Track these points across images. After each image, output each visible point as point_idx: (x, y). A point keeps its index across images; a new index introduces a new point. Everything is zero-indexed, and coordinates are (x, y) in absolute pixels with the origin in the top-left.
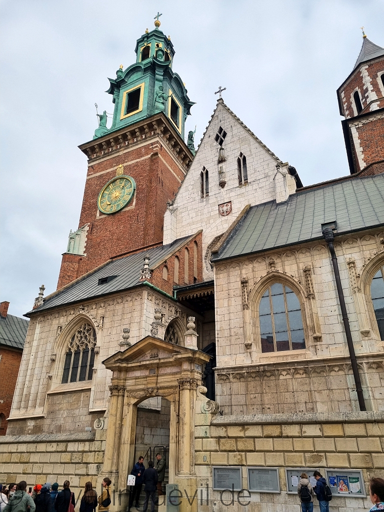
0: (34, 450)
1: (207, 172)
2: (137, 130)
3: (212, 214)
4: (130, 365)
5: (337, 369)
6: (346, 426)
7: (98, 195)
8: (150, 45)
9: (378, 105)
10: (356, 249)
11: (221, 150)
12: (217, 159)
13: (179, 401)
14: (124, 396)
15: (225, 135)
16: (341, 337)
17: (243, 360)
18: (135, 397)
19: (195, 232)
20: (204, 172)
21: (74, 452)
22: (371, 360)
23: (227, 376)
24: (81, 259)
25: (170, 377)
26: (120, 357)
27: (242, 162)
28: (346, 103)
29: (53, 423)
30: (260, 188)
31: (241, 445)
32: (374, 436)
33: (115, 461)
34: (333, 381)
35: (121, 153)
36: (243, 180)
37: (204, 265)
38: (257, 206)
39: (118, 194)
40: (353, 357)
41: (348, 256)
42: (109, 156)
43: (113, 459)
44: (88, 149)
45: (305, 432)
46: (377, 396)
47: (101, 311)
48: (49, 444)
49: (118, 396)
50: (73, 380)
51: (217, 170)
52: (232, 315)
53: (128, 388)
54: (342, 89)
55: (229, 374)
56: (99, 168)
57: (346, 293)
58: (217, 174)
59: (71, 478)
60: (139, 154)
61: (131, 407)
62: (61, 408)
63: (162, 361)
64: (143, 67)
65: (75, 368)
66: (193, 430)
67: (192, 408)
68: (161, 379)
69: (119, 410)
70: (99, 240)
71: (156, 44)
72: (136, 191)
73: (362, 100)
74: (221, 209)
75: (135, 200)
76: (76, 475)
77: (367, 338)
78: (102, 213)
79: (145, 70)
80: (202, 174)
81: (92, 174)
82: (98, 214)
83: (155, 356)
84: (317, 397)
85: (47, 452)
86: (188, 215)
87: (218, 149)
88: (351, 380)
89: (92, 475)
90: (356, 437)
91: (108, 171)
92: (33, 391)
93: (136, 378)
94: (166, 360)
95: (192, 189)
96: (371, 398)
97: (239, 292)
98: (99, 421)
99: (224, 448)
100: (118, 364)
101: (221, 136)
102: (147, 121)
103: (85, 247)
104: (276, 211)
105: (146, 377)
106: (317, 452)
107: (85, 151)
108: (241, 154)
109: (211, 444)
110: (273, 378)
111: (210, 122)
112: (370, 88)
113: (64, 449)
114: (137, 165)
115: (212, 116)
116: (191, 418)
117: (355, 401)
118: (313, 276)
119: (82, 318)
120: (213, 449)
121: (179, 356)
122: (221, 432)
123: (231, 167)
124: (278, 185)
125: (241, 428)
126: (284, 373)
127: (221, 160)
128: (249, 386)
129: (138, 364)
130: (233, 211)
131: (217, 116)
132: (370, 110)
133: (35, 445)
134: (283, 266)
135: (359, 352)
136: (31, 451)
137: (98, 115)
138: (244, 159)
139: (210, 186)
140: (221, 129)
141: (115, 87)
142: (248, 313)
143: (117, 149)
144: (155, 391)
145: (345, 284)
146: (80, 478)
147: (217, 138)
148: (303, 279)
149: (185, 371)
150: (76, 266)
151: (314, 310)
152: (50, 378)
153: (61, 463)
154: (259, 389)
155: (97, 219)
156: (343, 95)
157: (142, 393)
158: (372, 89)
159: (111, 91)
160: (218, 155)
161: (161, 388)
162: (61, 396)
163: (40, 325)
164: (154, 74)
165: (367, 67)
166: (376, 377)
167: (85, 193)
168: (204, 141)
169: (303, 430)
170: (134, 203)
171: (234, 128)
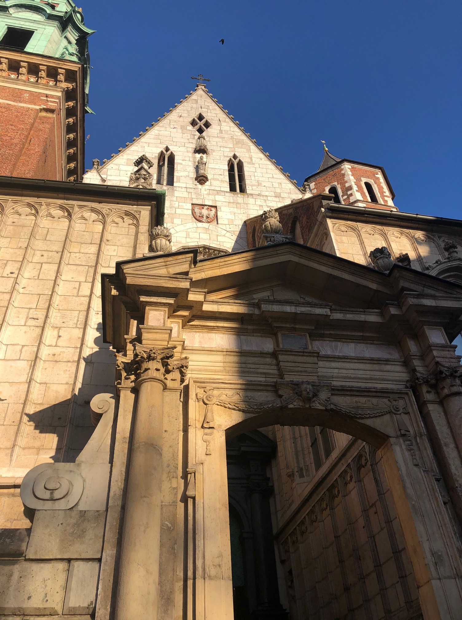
1: (172, 156)
11: (202, 139)
12: (193, 146)
15: (207, 125)
20: (167, 155)
27: (236, 166)
36: (237, 187)
49: (163, 389)
51: (192, 159)
58: (191, 163)
60: (15, 95)
63: (337, 315)
64: (49, 12)
69: (171, 439)
73: (343, 196)
74: (197, 210)
79: (51, 17)
80: (162, 154)
87: (194, 135)
93: (228, 352)
98: (62, 474)
101: (201, 124)
102: (50, 62)
105: (274, 353)
108: (235, 157)
123: (217, 164)
127: (203, 150)
130: (220, 221)
131: (196, 101)
138: (240, 165)
139: (176, 174)
140: (201, 117)
147: (194, 123)
158: (357, 189)
160: (194, 141)
161: (342, 392)
164: (62, 30)
171: (223, 124)
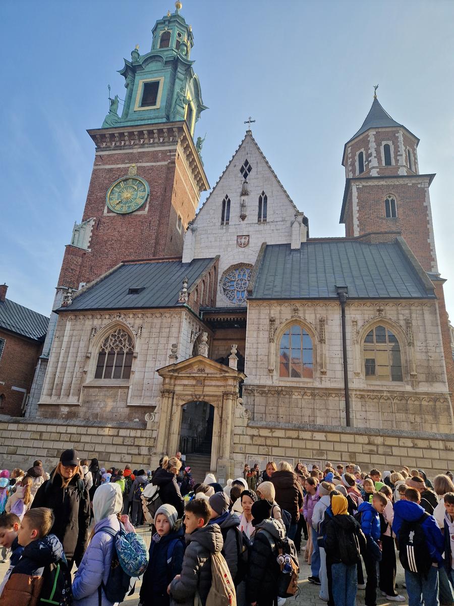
0: (85, 433)
1: (229, 201)
2: (155, 131)
3: (231, 243)
4: (180, 375)
5: (334, 395)
6: (342, 435)
7: (107, 189)
8: (171, 31)
9: (378, 172)
10: (359, 312)
11: (245, 184)
12: (240, 190)
13: (222, 408)
14: (173, 398)
15: (250, 169)
16: (340, 374)
17: (266, 381)
18: (184, 400)
19: (213, 256)
20: (227, 201)
21: (126, 437)
22: (358, 393)
23: (252, 391)
24: (85, 254)
25: (214, 388)
26: (173, 368)
27: (263, 201)
28: (351, 160)
29: (90, 411)
30: (277, 230)
31: (269, 442)
32: (359, 443)
33: (166, 446)
34: (330, 404)
35: (135, 151)
36: (262, 217)
37: (218, 288)
38: (272, 246)
39: (129, 195)
40: (346, 388)
41: (353, 316)
42: (121, 149)
43: (164, 444)
44: (97, 136)
45: (315, 437)
46: (358, 417)
47: (138, 322)
48: (101, 429)
49: (169, 398)
50: (108, 376)
51: (239, 202)
52: (259, 344)
53: (177, 392)
54: (350, 144)
55: (254, 390)
56: (109, 161)
57: (348, 342)
58: (238, 205)
59: (124, 456)
60: (154, 157)
61: (180, 408)
62: (97, 400)
63: (209, 375)
64: (165, 60)
65: (109, 366)
66: (233, 429)
67: (233, 413)
68: (206, 389)
69: (170, 409)
70: (105, 238)
71: (178, 32)
72: (149, 197)
73: (365, 162)
74: (239, 240)
75: (148, 206)
76: (128, 454)
77: (357, 377)
78: (109, 211)
79: (166, 63)
80: (224, 202)
81: (99, 165)
82: (106, 211)
83: (202, 371)
84: (318, 413)
85: (98, 435)
86: (208, 238)
87: (242, 181)
88: (343, 404)
89: (144, 455)
90: (348, 443)
91: (119, 166)
92: (66, 381)
93: (185, 385)
94: (213, 375)
95: (213, 214)
96: (354, 418)
97: (267, 327)
98: (151, 415)
99: (256, 443)
100: (171, 374)
101: (246, 169)
102: (168, 126)
103: (90, 242)
104: (291, 256)
105: (194, 386)
106: (322, 450)
107: (94, 137)
108: (263, 193)
109: (247, 440)
110: (287, 396)
111: (237, 151)
112: (374, 154)
113: (116, 434)
114: (152, 168)
115: (240, 146)
116: (232, 420)
117: (343, 418)
118: (326, 326)
119: (118, 324)
120: (248, 443)
121: (227, 375)
122: (255, 432)
123: (252, 202)
124: (294, 233)
125: (269, 431)
126: (296, 394)
127: (245, 193)
128: (269, 400)
129: (188, 375)
130: (250, 245)
131: (245, 147)
132: (371, 174)
133: (86, 428)
134: (304, 313)
135: (350, 386)
136: (82, 433)
137: (110, 99)
138: (266, 198)
139: (230, 216)
140: (246, 163)
141: (130, 70)
142: (273, 345)
143: (130, 145)
144: (202, 397)
145: (348, 336)
146: (132, 457)
147: (242, 170)
148: (318, 327)
149: (230, 385)
150: (80, 260)
151: (324, 352)
152: (85, 372)
153: (113, 444)
154: (276, 403)
155: (104, 215)
156: (349, 150)
157: (190, 398)
158: (375, 155)
159: (124, 74)
160: (241, 186)
161: (207, 395)
162: (97, 389)
163: (70, 323)
164: (175, 69)
165: (375, 133)
166: (359, 404)
167: (92, 183)
168: (229, 169)
169: (314, 435)
170: (147, 209)
171: (259, 165)
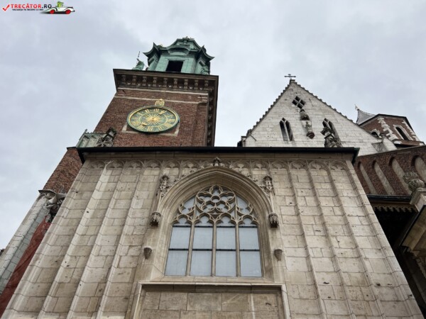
1: (288, 123)
2: (187, 80)
7: (128, 113)
11: (303, 112)
12: (298, 116)
27: (328, 125)
35: (162, 91)
39: (155, 119)
42: (147, 89)
51: (301, 124)
56: (133, 94)
58: (300, 127)
64: (189, 50)
72: (179, 124)
75: (178, 130)
79: (190, 53)
80: (281, 123)
81: (122, 96)
82: (125, 129)
91: (144, 99)
95: (272, 131)
101: (299, 102)
102: (200, 78)
111: (284, 91)
114: (181, 104)
115: (286, 88)
127: (306, 117)
131: (292, 89)
138: (331, 124)
141: (156, 53)
143: (157, 87)
147: (295, 103)
155: (122, 132)
159: (149, 55)
164: (197, 59)
165: (384, 118)
168: (279, 101)
171: (313, 101)
